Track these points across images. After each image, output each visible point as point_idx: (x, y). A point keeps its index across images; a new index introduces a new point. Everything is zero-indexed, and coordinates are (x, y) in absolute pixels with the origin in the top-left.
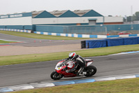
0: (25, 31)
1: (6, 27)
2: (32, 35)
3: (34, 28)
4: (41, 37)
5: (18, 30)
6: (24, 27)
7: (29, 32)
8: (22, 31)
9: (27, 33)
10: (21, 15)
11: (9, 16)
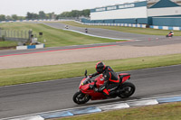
0: (139, 26)
1: (114, 21)
2: (148, 31)
3: (150, 22)
4: (159, 32)
5: (126, 25)
6: (136, 21)
7: (144, 26)
8: (134, 25)
9: (141, 28)
10: (133, 5)
11: (117, 7)
